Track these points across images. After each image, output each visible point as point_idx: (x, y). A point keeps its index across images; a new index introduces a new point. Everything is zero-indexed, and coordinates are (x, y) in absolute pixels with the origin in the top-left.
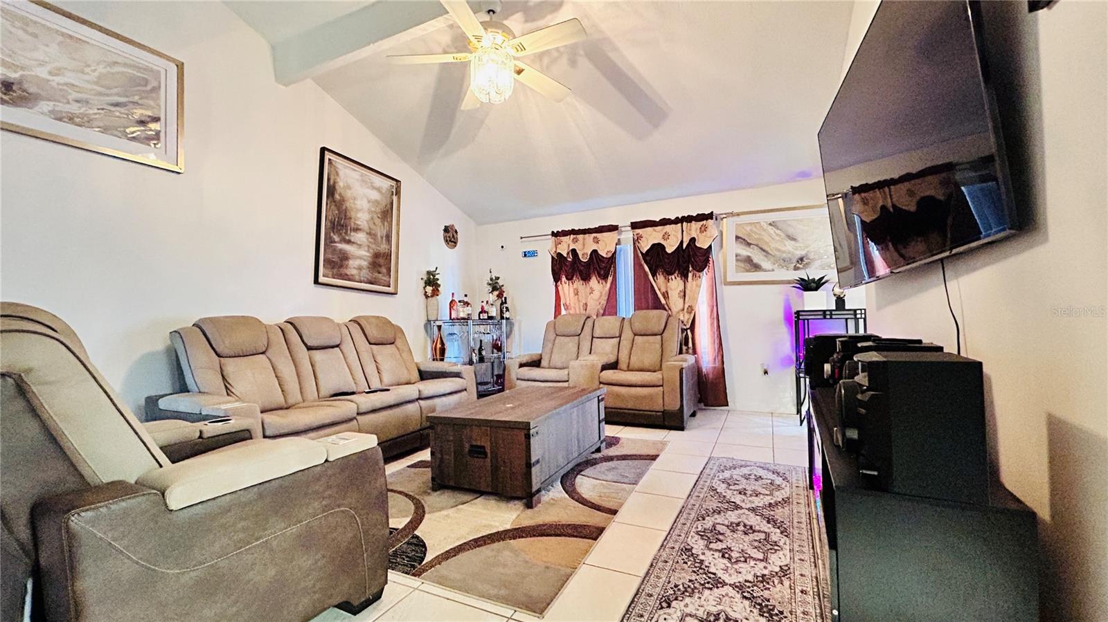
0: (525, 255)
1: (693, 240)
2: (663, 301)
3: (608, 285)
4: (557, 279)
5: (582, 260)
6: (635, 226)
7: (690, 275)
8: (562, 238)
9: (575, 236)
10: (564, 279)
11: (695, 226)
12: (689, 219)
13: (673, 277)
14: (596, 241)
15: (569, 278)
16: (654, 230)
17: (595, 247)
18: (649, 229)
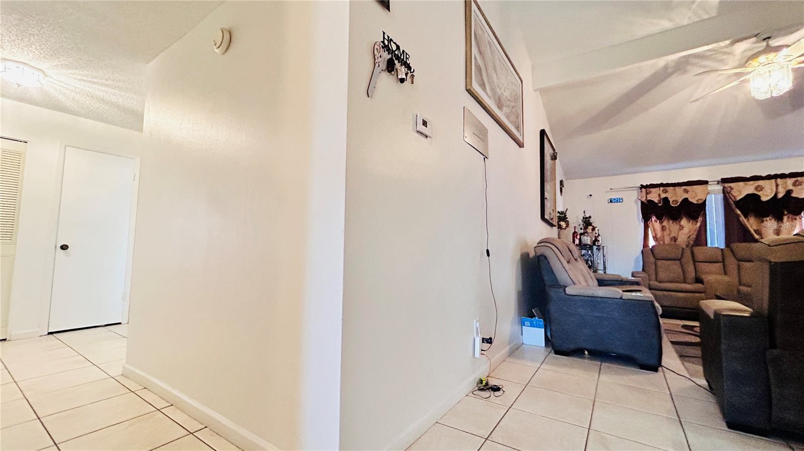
0: (611, 201)
1: (789, 192)
2: (757, 237)
3: (699, 224)
4: (646, 218)
5: (672, 205)
6: (724, 181)
7: (785, 218)
8: (650, 189)
9: (664, 188)
10: (654, 218)
11: (790, 181)
12: (783, 176)
13: (768, 219)
14: (686, 191)
15: (660, 218)
16: (746, 184)
17: (686, 196)
18: (741, 184)
